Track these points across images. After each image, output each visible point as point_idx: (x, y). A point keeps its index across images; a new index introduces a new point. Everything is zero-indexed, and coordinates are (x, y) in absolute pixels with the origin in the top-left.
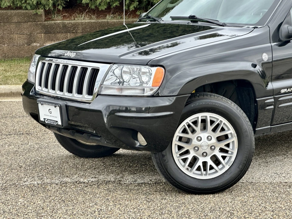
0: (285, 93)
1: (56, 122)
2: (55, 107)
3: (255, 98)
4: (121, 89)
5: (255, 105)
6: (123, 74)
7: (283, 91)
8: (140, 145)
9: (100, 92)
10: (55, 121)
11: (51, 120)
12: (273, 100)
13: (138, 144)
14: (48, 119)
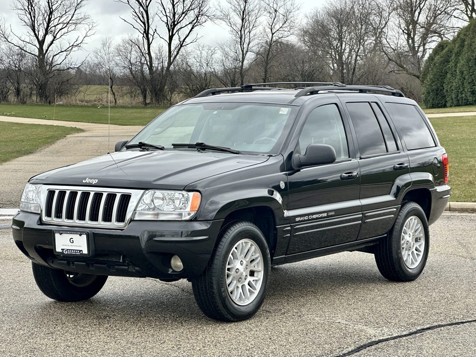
0: (299, 221)
1: (80, 251)
2: (81, 235)
3: (275, 225)
4: (157, 215)
5: (274, 233)
6: (155, 200)
7: (297, 219)
8: (174, 271)
9: (134, 217)
10: (78, 250)
11: (71, 250)
12: (289, 228)
13: (170, 271)
14: (68, 250)
